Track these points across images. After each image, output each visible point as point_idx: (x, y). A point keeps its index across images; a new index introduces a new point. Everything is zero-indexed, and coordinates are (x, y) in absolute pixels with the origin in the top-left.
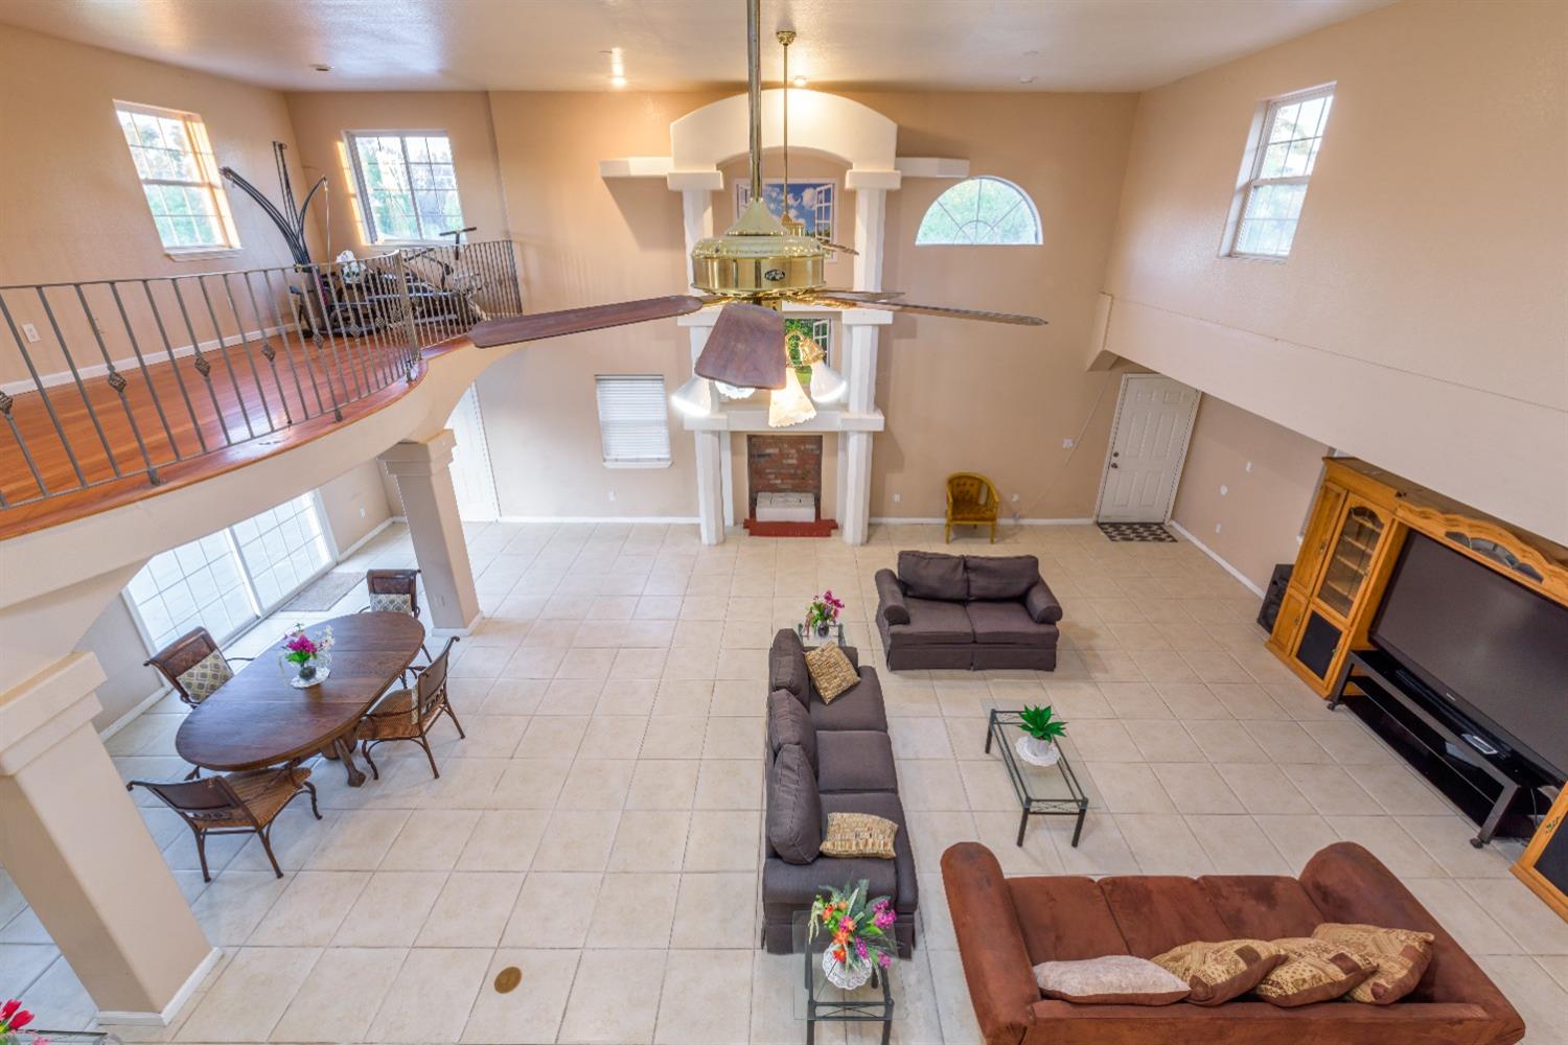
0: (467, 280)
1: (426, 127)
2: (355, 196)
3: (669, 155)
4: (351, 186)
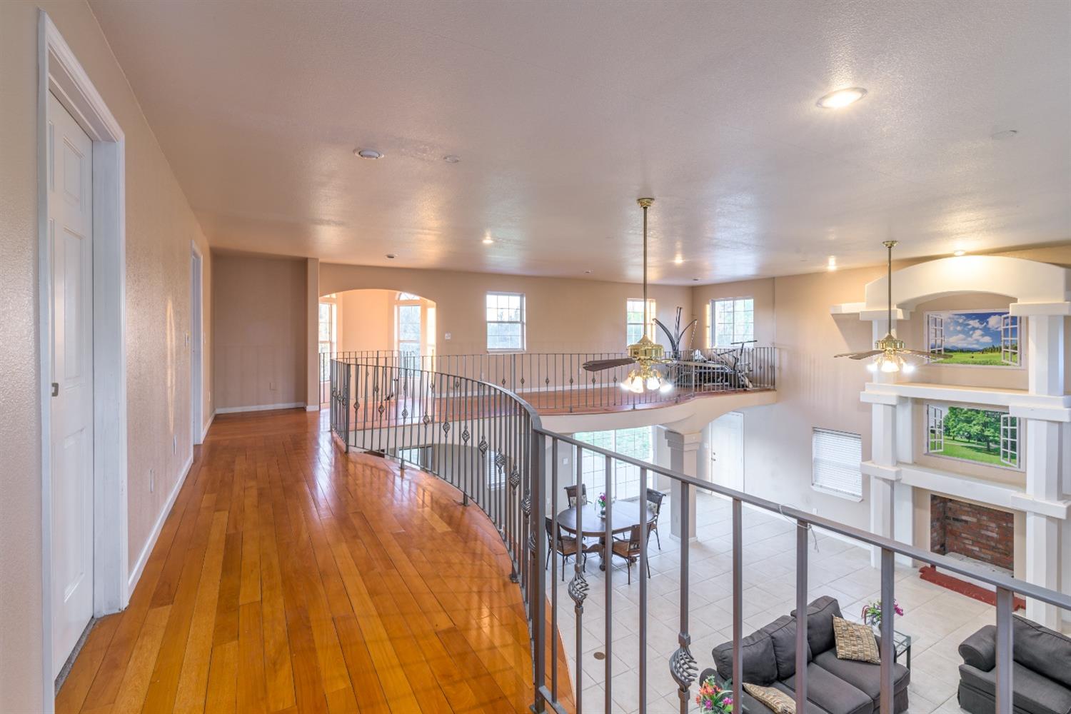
0: (743, 366)
1: (745, 296)
2: (709, 327)
3: (864, 301)
4: (708, 322)
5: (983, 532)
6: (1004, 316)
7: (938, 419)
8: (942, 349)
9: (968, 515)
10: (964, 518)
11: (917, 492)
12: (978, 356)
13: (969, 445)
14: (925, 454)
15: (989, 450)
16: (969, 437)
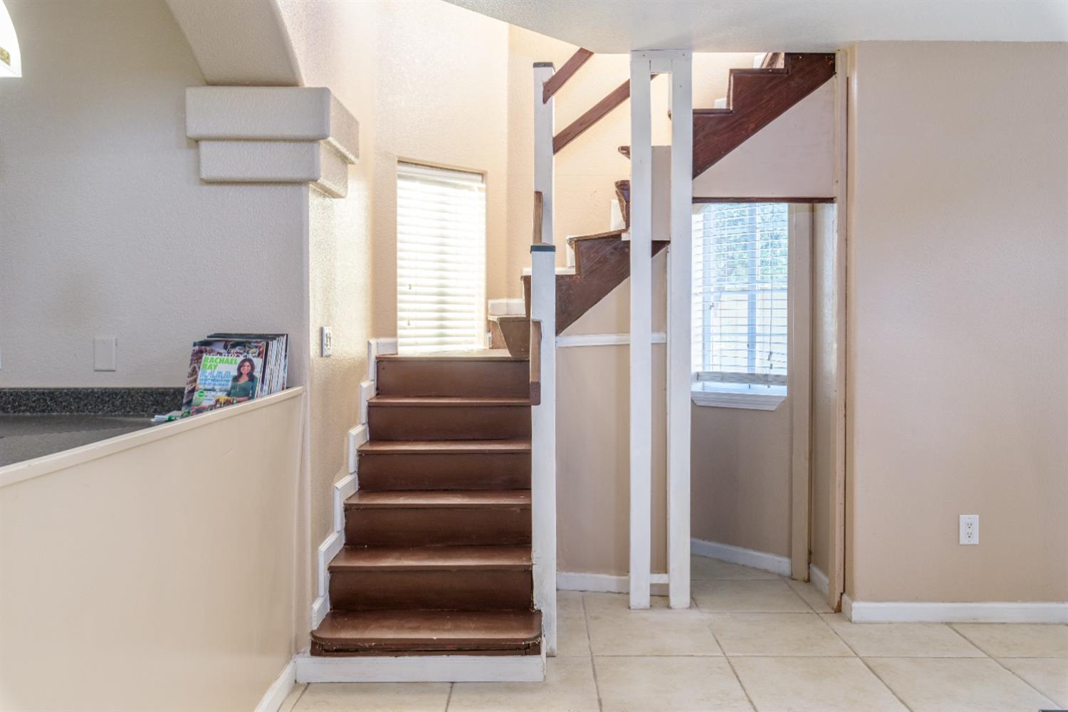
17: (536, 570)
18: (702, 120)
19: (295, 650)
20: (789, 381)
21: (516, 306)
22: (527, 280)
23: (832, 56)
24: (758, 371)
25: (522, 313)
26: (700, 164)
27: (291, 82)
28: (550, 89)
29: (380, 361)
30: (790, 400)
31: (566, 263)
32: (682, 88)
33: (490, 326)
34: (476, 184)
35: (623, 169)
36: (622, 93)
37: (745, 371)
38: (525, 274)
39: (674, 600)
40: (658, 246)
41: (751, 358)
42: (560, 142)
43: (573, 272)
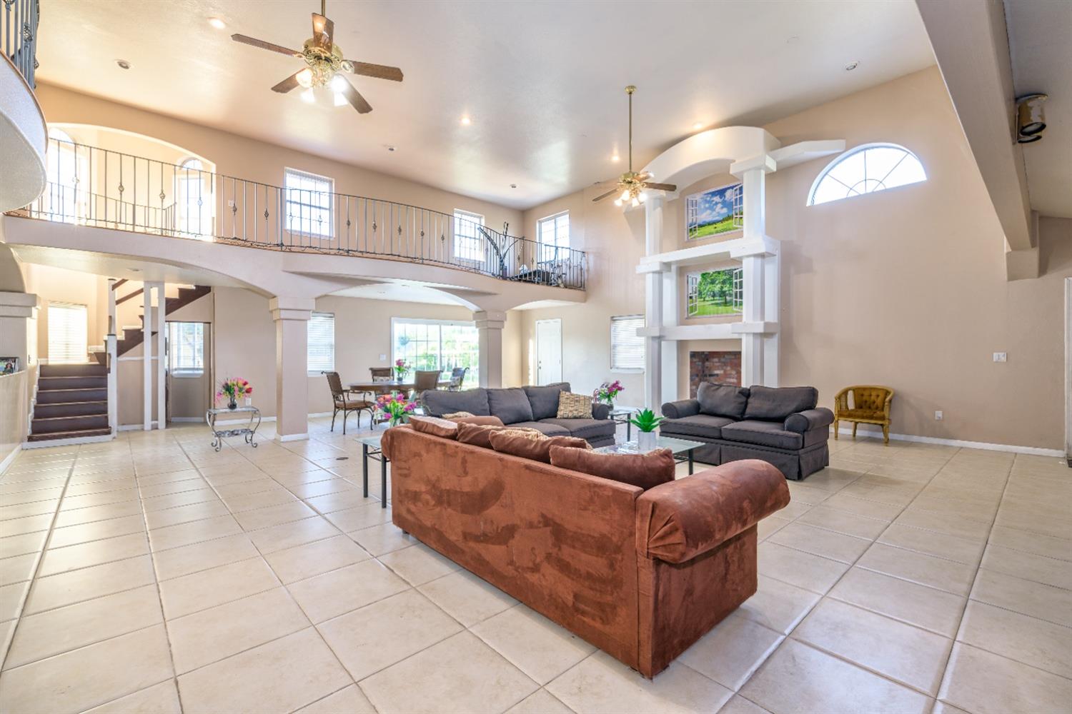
5: (728, 380)
6: (735, 188)
7: (695, 286)
8: (696, 225)
9: (719, 369)
10: (716, 372)
11: (681, 344)
12: (720, 226)
13: (713, 302)
14: (687, 318)
15: (726, 303)
16: (714, 296)
17: (109, 417)
18: (168, 301)
19: (22, 441)
20: (204, 369)
21: (102, 348)
22: (106, 341)
23: (210, 287)
24: (196, 367)
25: (104, 351)
26: (168, 312)
27: (22, 292)
28: (114, 287)
29: (41, 367)
30: (204, 375)
31: (121, 337)
32: (161, 292)
33: (89, 355)
34: (83, 308)
35: (142, 312)
36: (141, 291)
37: (192, 367)
38: (105, 339)
39: (159, 427)
40: (153, 333)
41: (194, 363)
42: (118, 302)
43: (124, 339)
